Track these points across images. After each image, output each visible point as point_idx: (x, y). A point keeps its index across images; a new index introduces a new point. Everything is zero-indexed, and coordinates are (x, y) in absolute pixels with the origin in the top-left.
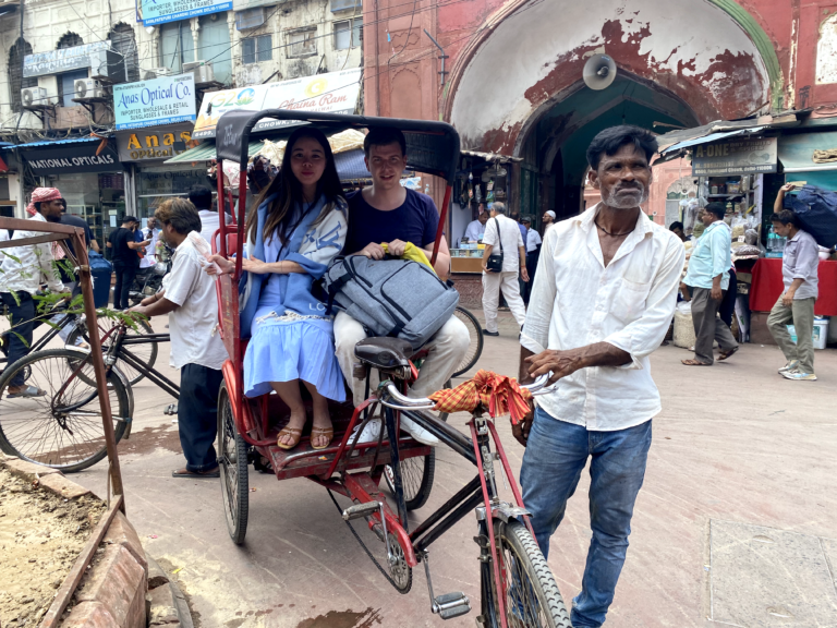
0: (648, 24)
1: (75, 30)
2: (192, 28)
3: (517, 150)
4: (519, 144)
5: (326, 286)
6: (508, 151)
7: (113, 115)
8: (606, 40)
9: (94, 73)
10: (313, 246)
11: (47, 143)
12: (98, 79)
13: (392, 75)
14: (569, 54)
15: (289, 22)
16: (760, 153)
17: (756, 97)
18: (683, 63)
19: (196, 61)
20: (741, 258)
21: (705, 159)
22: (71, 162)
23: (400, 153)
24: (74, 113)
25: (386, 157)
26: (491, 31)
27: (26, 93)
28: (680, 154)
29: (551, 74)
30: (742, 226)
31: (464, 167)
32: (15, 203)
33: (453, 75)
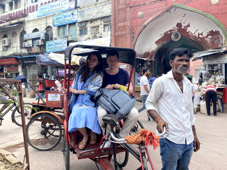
0: (189, 23)
1: (37, 28)
2: (67, 26)
3: (153, 58)
4: (154, 56)
5: (95, 98)
6: (151, 58)
7: (46, 49)
8: (178, 28)
9: (41, 38)
10: (92, 86)
11: (28, 57)
12: (42, 40)
13: (119, 38)
14: (167, 32)
15: (92, 25)
16: (223, 58)
17: (221, 42)
18: (200, 34)
19: (68, 35)
20: (220, 88)
21: (207, 59)
22: (34, 61)
23: (117, 58)
24: (36, 49)
25: (113, 59)
26: (146, 26)
27: (24, 44)
28: (200, 58)
29: (163, 37)
30: (219, 78)
31: (138, 62)
32: (20, 72)
33: (135, 38)
